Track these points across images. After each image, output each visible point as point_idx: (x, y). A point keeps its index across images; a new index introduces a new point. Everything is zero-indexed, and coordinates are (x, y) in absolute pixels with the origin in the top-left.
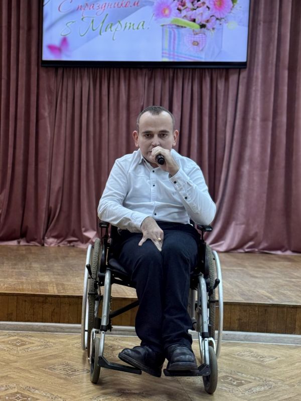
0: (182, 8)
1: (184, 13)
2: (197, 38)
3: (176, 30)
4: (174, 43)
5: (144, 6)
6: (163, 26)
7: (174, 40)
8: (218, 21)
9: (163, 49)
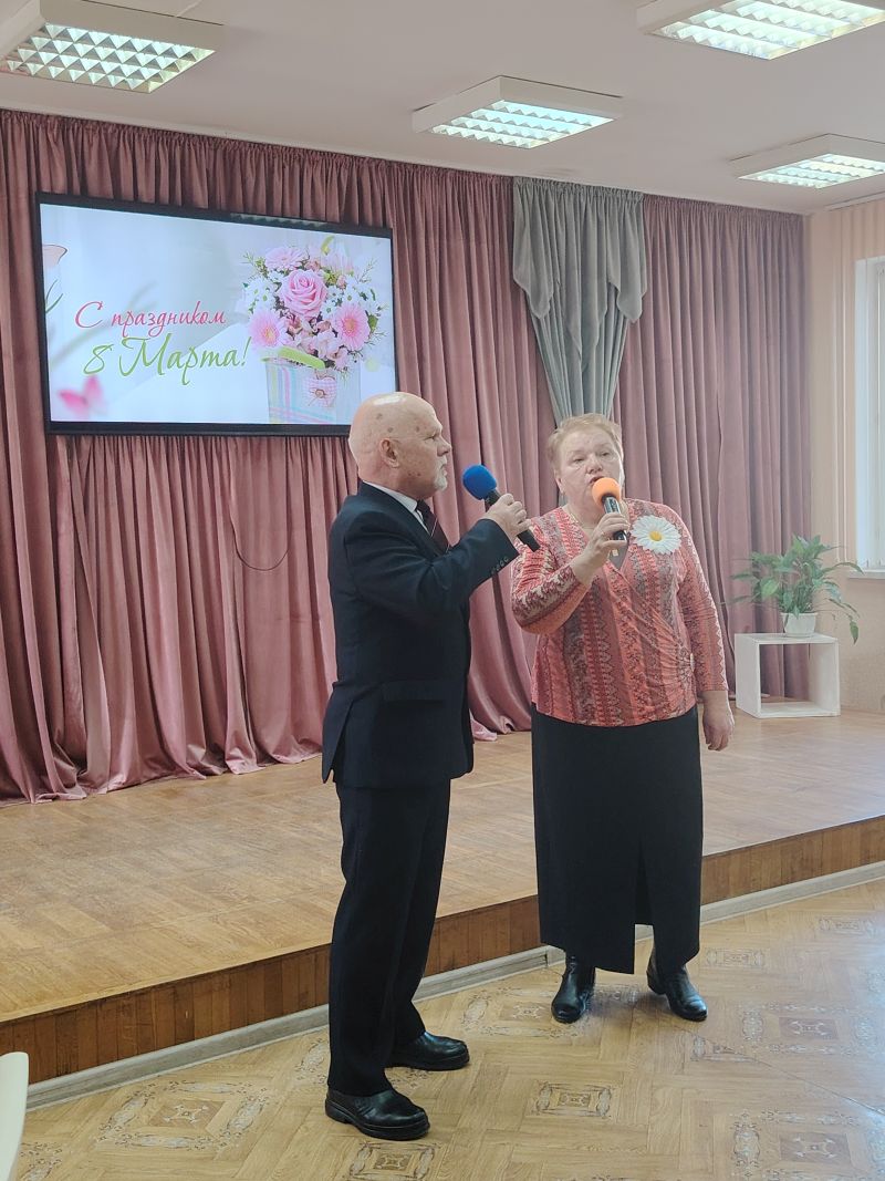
0: (295, 331)
1: (298, 339)
2: (322, 384)
3: (287, 369)
4: (287, 391)
5: (233, 323)
6: (265, 360)
7: (287, 385)
8: (351, 357)
9: (269, 403)
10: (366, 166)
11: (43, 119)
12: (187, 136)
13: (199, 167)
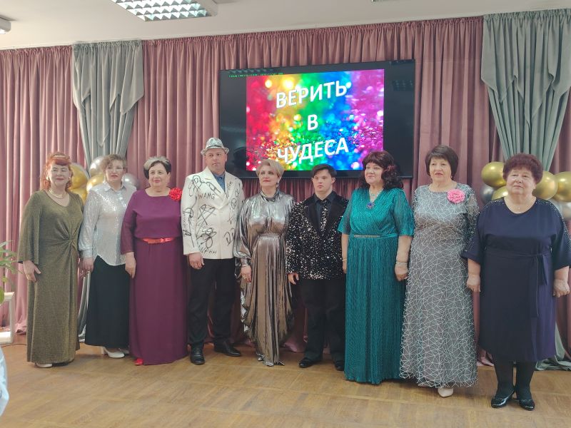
10: (403, 27)
11: (226, 37)
12: (298, 31)
13: (303, 45)
